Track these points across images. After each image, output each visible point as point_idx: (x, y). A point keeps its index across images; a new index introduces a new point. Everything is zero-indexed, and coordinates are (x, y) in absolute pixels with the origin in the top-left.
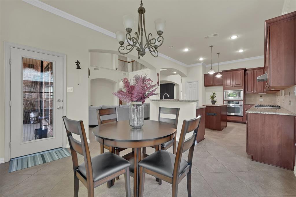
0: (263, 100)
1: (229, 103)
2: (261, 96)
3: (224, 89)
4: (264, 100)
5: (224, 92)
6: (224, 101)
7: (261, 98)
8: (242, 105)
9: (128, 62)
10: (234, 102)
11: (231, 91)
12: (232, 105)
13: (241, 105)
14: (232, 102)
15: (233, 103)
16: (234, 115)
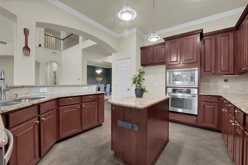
0: (229, 87)
1: (174, 91)
2: (226, 81)
3: (167, 69)
4: (231, 87)
5: (168, 74)
6: (167, 88)
7: (226, 83)
8: (197, 96)
9: (61, 39)
10: (183, 91)
11: (178, 71)
12: (179, 95)
13: (194, 95)
14: (180, 90)
15: (181, 92)
16: (181, 112)
